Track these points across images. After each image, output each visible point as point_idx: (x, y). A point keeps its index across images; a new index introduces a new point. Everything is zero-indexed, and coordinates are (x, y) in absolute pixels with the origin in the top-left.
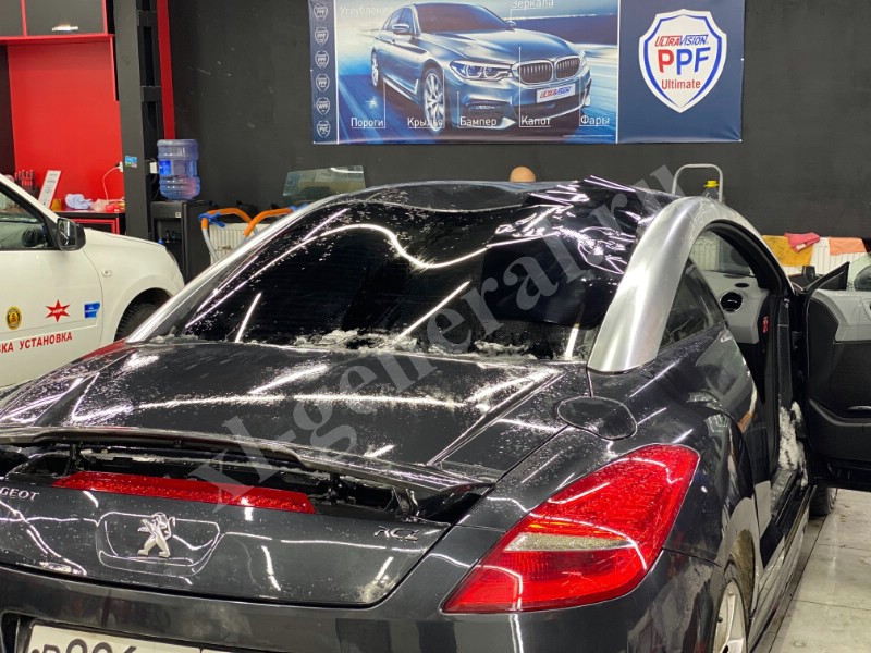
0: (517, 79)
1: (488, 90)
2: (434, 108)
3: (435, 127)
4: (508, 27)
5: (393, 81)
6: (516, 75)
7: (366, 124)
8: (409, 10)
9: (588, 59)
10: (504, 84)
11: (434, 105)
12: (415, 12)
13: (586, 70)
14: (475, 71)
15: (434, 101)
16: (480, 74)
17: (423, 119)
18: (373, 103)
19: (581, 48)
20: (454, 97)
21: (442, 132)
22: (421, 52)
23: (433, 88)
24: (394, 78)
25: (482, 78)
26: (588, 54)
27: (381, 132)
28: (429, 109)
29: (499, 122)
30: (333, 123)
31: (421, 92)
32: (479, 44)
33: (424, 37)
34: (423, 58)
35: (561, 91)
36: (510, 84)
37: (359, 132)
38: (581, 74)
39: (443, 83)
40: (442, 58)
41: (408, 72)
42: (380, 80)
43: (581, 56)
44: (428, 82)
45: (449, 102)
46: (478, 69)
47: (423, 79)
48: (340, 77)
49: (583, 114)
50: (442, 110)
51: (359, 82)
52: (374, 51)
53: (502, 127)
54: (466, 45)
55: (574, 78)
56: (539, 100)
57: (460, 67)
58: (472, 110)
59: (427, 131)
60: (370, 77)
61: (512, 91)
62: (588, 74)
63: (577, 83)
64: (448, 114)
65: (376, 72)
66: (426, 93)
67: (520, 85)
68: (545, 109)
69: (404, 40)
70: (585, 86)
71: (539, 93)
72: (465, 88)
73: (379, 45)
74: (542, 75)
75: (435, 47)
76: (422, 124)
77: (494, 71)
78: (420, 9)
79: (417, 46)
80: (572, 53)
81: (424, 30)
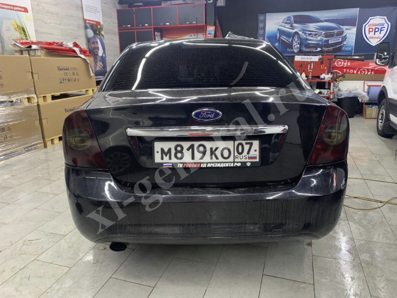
0: (323, 37)
1: (313, 40)
2: (296, 46)
3: (296, 51)
4: (321, 21)
6: (323, 35)
8: (291, 17)
9: (347, 31)
10: (319, 38)
13: (345, 34)
14: (310, 34)
15: (296, 44)
17: (291, 47)
18: (277, 44)
19: (344, 27)
20: (302, 42)
21: (298, 52)
22: (294, 29)
23: (296, 40)
24: (284, 37)
25: (312, 36)
26: (346, 29)
28: (294, 46)
31: (292, 41)
32: (312, 26)
33: (295, 25)
34: (294, 31)
35: (337, 40)
36: (321, 38)
39: (299, 38)
40: (300, 31)
41: (288, 35)
42: (279, 38)
44: (295, 38)
45: (301, 44)
46: (311, 34)
47: (293, 37)
48: (267, 37)
50: (298, 46)
51: (273, 38)
52: (278, 29)
53: (317, 50)
54: (308, 27)
55: (342, 36)
56: (330, 43)
57: (305, 33)
58: (308, 46)
59: (293, 52)
60: (276, 37)
61: (321, 40)
64: (300, 47)
65: (278, 35)
66: (294, 41)
68: (332, 45)
69: (288, 26)
70: (344, 39)
71: (330, 41)
72: (307, 39)
73: (280, 27)
74: (332, 35)
75: (298, 28)
76: (292, 50)
77: (316, 34)
78: (295, 17)
79: (292, 27)
80: (341, 29)
81: (295, 23)
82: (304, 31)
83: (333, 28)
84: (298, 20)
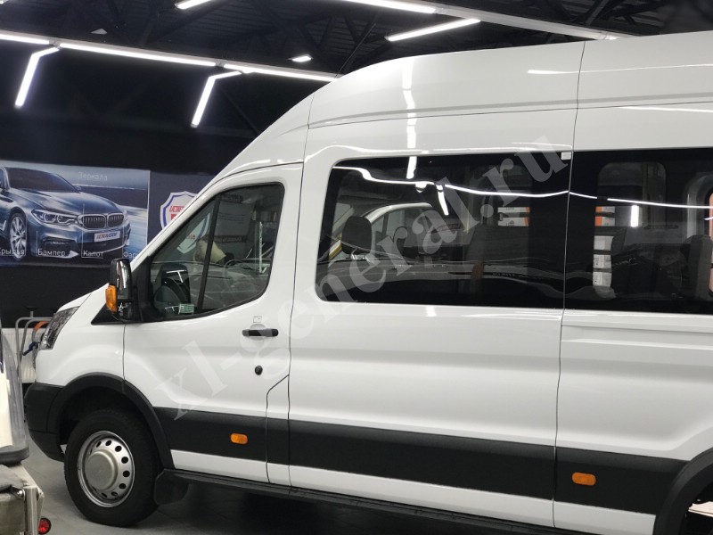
0: (81, 225)
1: (60, 232)
2: (18, 242)
3: (17, 255)
4: (75, 190)
6: (81, 222)
8: (2, 172)
9: (129, 216)
10: (72, 228)
11: (18, 240)
12: (6, 174)
13: (127, 223)
14: (50, 217)
15: (18, 237)
16: (54, 220)
17: (9, 248)
19: (124, 209)
20: (32, 233)
21: (23, 259)
22: (10, 201)
23: (18, 227)
25: (56, 222)
28: (14, 242)
29: (67, 254)
31: (8, 229)
32: (54, 199)
33: (12, 191)
34: (11, 205)
35: (112, 235)
36: (76, 228)
38: (124, 225)
39: (25, 223)
40: (26, 207)
43: (125, 212)
44: (14, 222)
45: (29, 237)
46: (53, 216)
47: (10, 221)
49: (125, 251)
50: (24, 243)
53: (69, 257)
54: (45, 199)
55: (120, 227)
56: (96, 240)
57: (39, 214)
58: (47, 244)
59: (12, 258)
61: (77, 233)
62: (129, 225)
63: (121, 230)
64: (28, 246)
66: (12, 231)
67: (83, 229)
68: (100, 246)
70: (126, 233)
71: (96, 235)
72: (43, 229)
74: (99, 224)
75: (20, 199)
77: (64, 219)
78: (9, 171)
79: (7, 197)
80: (119, 211)
81: (12, 186)
82: (36, 208)
83: (102, 209)
84: (20, 180)
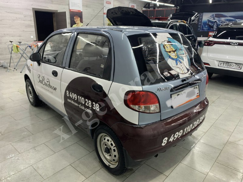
4: (228, 17)
5: (210, 24)
7: (205, 29)
8: (214, 15)
12: (215, 15)
14: (222, 22)
17: (213, 28)
18: (206, 26)
19: (237, 20)
20: (218, 25)
23: (215, 24)
26: (238, 21)
27: (207, 30)
30: (200, 29)
31: (214, 25)
32: (223, 19)
33: (215, 18)
34: (215, 21)
37: (204, 30)
40: (218, 21)
41: (212, 22)
42: (208, 23)
47: (214, 23)
48: (203, 23)
50: (216, 27)
51: (205, 24)
54: (221, 19)
57: (220, 22)
59: (214, 30)
65: (208, 22)
69: (212, 18)
73: (208, 19)
75: (216, 19)
76: (213, 29)
77: (224, 23)
78: (215, 14)
79: (214, 19)
80: (236, 20)
83: (232, 20)
84: (217, 16)
